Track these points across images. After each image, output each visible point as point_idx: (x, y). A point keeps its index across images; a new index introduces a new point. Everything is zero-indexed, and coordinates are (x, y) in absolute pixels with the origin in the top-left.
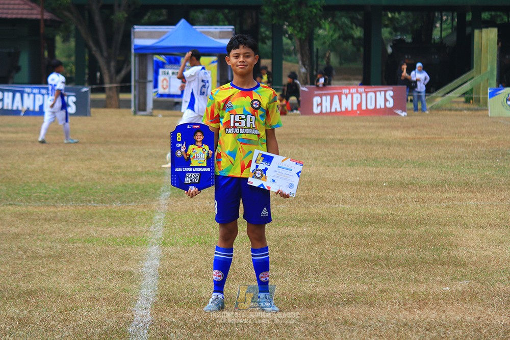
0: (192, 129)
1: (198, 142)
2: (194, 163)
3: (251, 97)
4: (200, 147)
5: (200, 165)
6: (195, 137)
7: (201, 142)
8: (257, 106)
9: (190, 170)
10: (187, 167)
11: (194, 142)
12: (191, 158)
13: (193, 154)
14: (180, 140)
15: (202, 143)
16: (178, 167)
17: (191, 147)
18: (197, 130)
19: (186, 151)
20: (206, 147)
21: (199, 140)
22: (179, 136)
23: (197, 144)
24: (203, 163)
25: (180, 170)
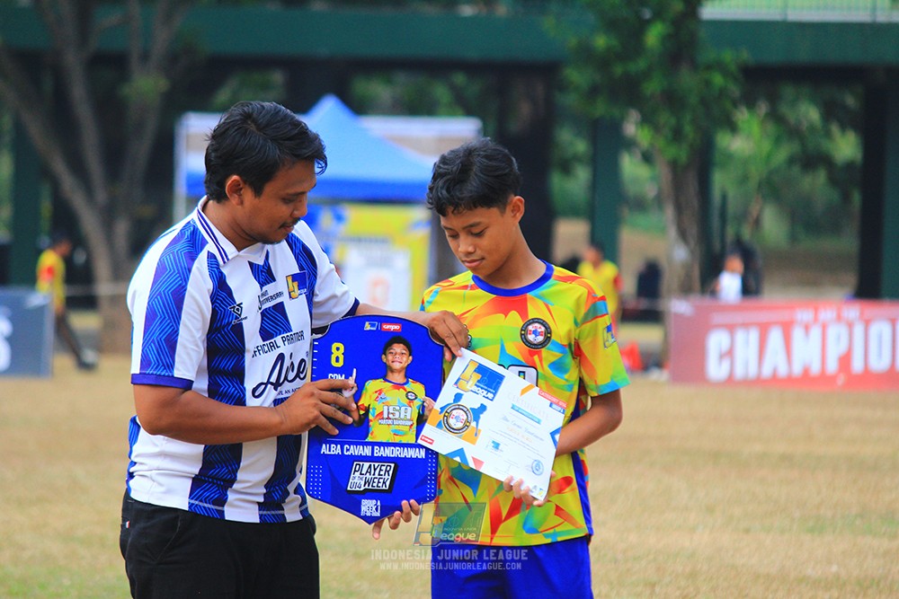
0: (379, 332)
1: (392, 371)
2: (379, 432)
3: (523, 313)
4: (398, 386)
5: (397, 440)
6: (388, 359)
7: (403, 374)
8: (540, 339)
9: (367, 451)
10: (357, 444)
11: (382, 372)
12: (371, 417)
13: (377, 407)
14: (340, 364)
15: (407, 376)
16: (330, 443)
17: (372, 386)
18: (395, 338)
19: (357, 397)
20: (418, 389)
21: (397, 366)
22: (338, 352)
23: (390, 376)
24: (404, 434)
25: (335, 450)
